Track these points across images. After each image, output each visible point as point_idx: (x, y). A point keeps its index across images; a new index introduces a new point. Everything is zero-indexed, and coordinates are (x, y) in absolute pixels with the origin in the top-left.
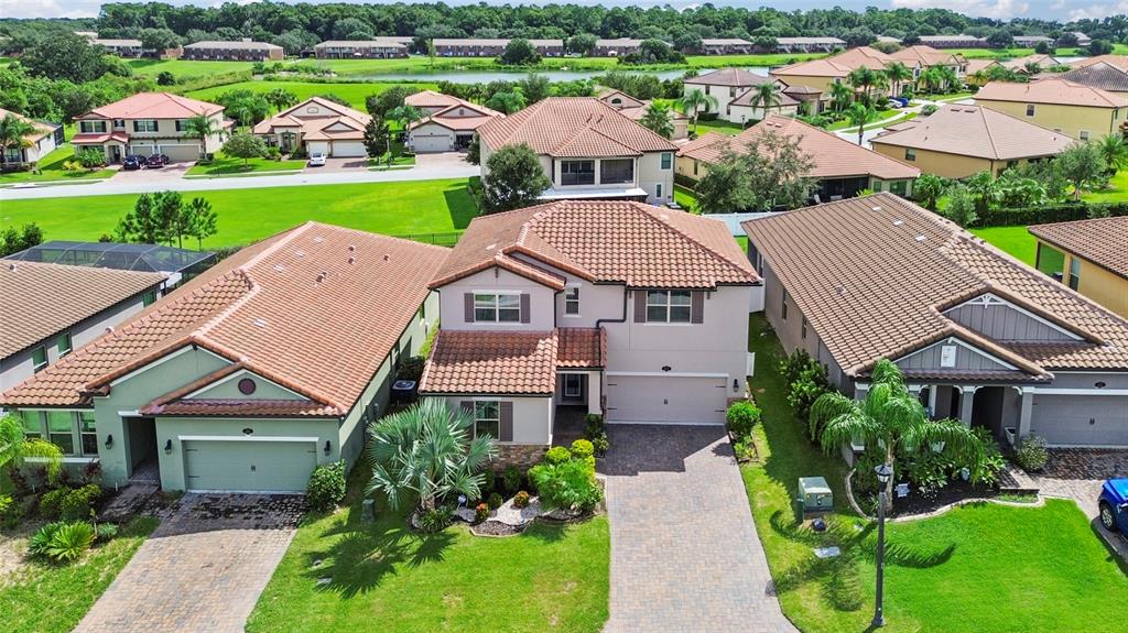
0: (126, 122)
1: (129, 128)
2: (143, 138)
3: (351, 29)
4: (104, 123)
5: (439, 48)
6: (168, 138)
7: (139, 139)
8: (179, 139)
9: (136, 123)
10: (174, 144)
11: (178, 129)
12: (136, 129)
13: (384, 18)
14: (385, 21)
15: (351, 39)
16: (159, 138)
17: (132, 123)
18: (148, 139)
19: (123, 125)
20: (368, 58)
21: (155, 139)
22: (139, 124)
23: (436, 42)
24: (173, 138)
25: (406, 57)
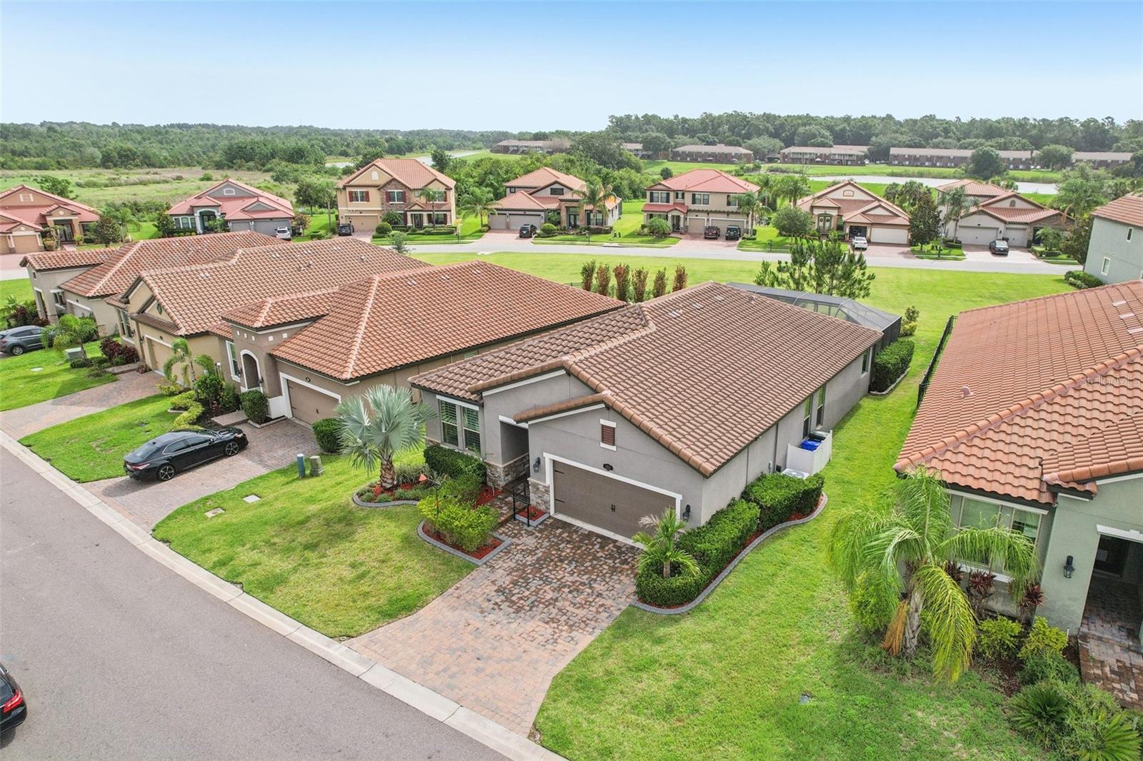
0: (686, 195)
1: (688, 200)
2: (699, 211)
3: (814, 136)
4: (668, 195)
5: (896, 157)
6: (720, 212)
7: (695, 211)
8: (728, 213)
9: (694, 195)
10: (724, 217)
11: (729, 204)
12: (694, 202)
13: (841, 127)
14: (841, 130)
15: (814, 145)
16: (711, 212)
17: (691, 194)
18: (703, 211)
19: (683, 198)
20: (828, 164)
21: (708, 212)
22: (697, 196)
23: (893, 151)
24: (724, 212)
25: (863, 164)
